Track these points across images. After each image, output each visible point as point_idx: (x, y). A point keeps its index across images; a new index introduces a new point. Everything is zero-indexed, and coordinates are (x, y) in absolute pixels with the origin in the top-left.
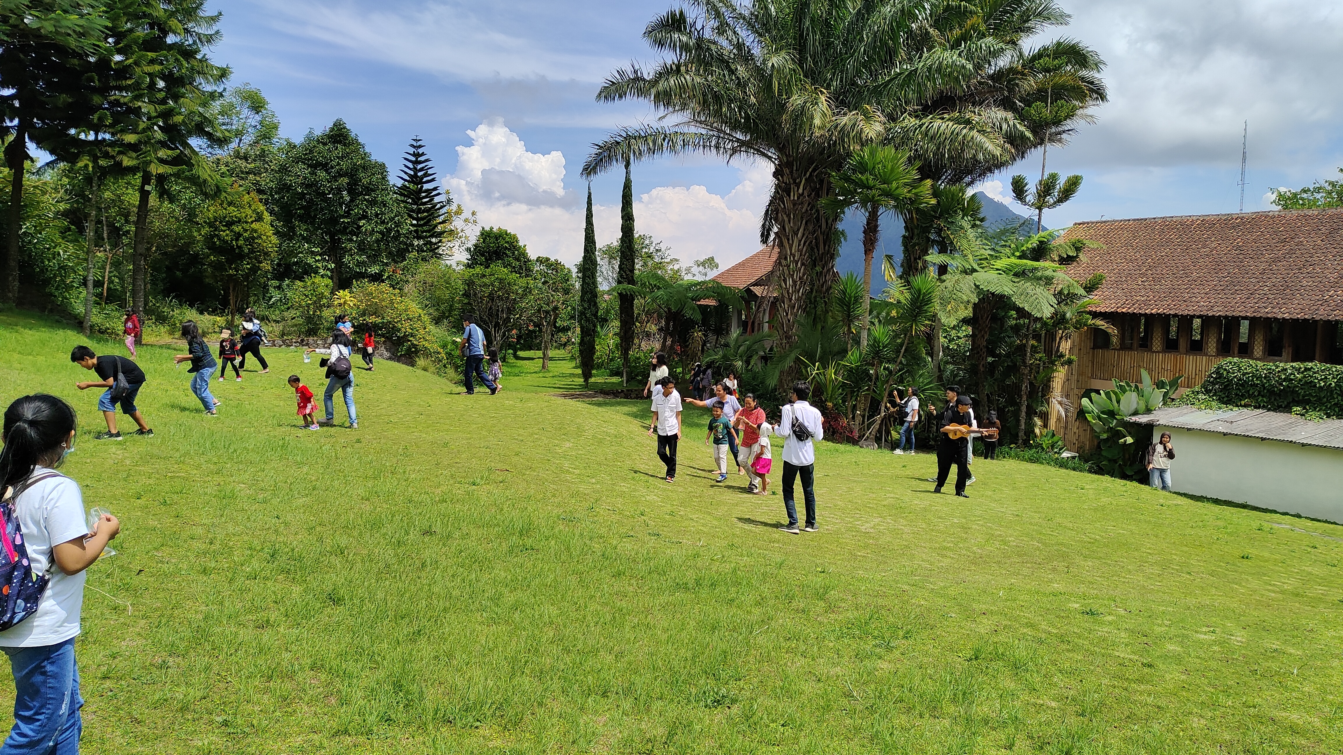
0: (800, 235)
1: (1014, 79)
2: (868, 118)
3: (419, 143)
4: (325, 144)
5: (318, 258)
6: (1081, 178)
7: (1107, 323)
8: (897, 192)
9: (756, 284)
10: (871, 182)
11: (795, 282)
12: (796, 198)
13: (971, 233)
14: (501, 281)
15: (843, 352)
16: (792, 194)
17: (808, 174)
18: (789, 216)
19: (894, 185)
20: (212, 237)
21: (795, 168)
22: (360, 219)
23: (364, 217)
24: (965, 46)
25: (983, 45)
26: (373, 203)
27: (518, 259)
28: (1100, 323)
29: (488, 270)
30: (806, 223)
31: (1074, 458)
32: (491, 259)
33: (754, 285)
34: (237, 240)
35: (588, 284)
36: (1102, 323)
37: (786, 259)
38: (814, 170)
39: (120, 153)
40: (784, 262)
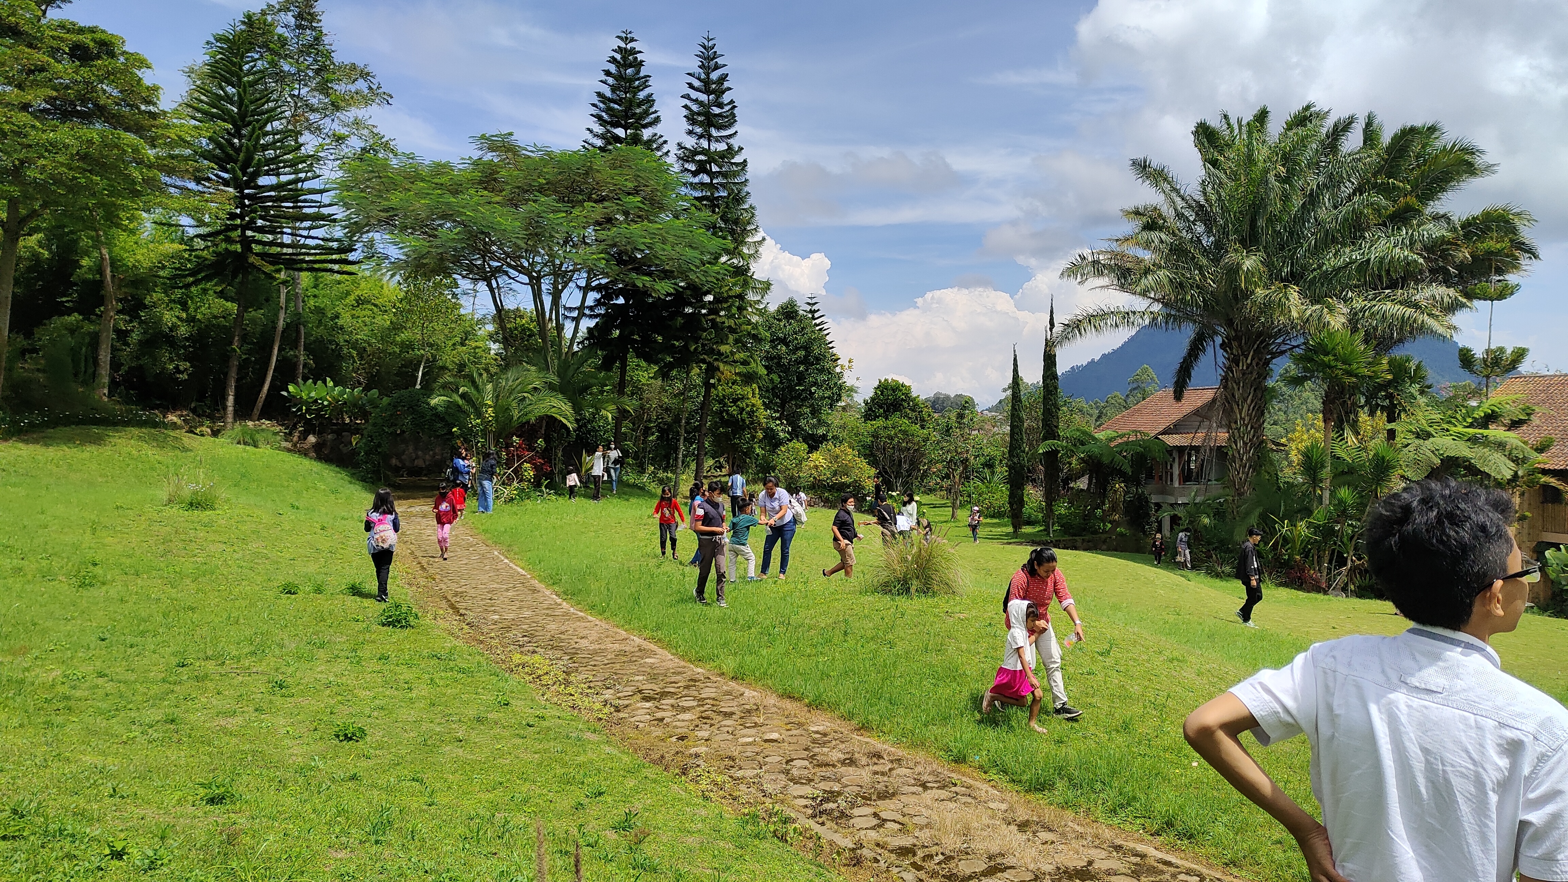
0: (1249, 401)
2: (1331, 310)
3: (813, 301)
5: (778, 422)
6: (1528, 350)
7: (1558, 480)
8: (1358, 371)
9: (1164, 433)
10: (1333, 363)
11: (1245, 444)
12: (1245, 368)
13: (1422, 400)
14: (905, 432)
15: (1309, 512)
16: (1241, 364)
17: (1256, 346)
18: (1238, 384)
19: (1355, 366)
21: (1243, 341)
24: (1407, 233)
25: (1425, 233)
27: (913, 410)
28: (1553, 481)
30: (1255, 390)
32: (888, 410)
33: (1162, 434)
35: (1017, 440)
36: (1552, 480)
37: (1236, 422)
38: (1261, 343)
40: (1234, 426)
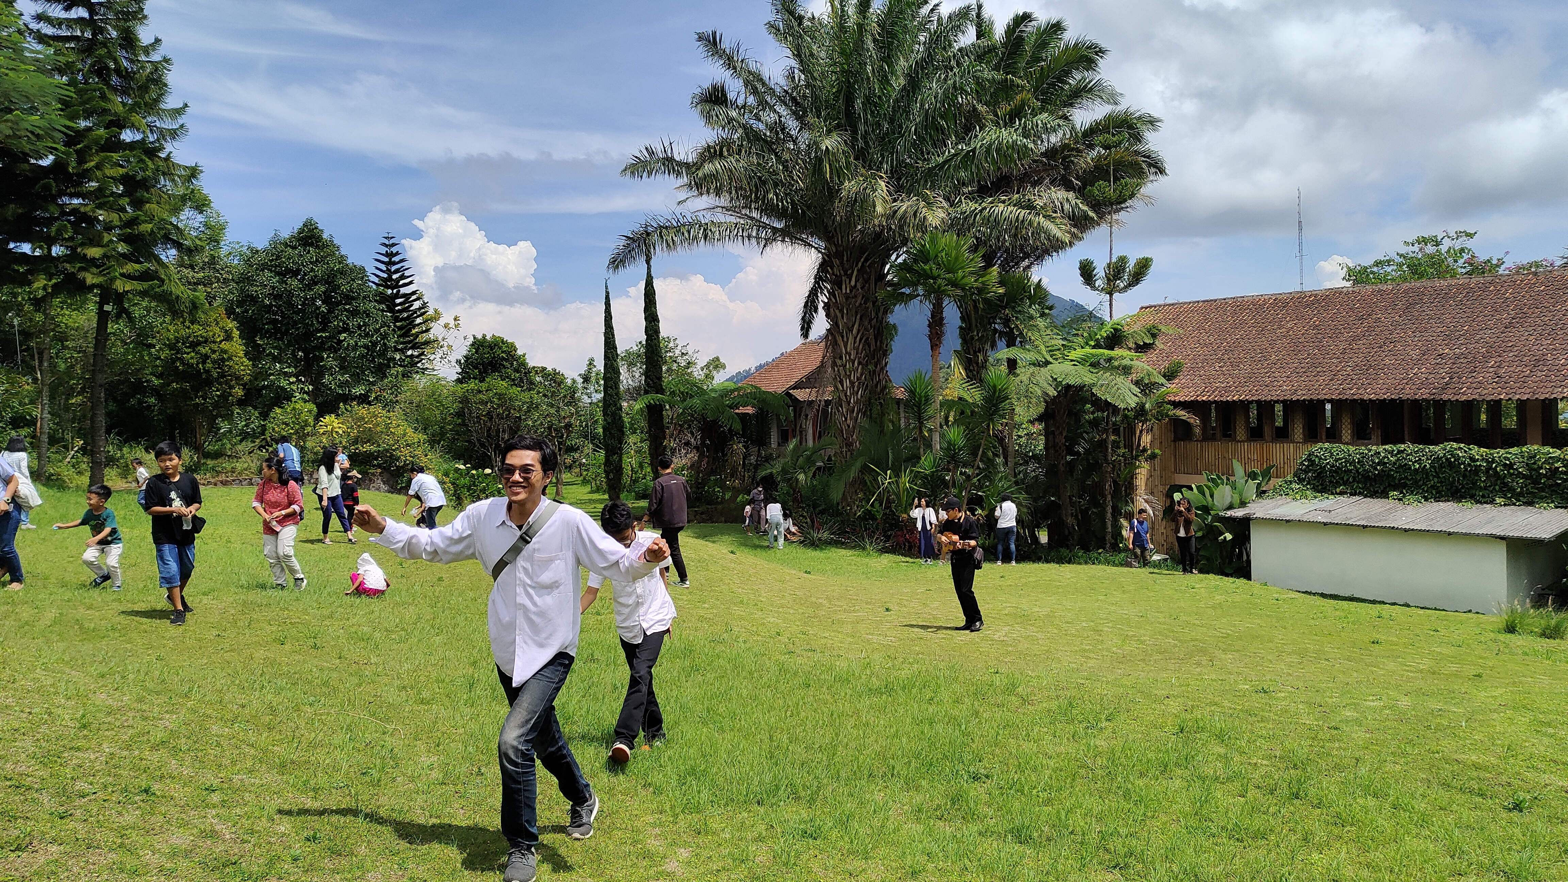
0: (855, 331)
1: (1069, 156)
2: (929, 204)
3: (392, 241)
4: (294, 248)
5: (293, 379)
6: (1151, 259)
7: (1188, 412)
8: (963, 281)
9: (795, 387)
10: (935, 272)
11: (852, 383)
12: (848, 291)
13: (1041, 323)
14: (501, 396)
15: (915, 458)
16: (844, 287)
17: (860, 265)
18: (841, 311)
19: (960, 274)
20: (174, 361)
21: (845, 259)
22: (340, 333)
23: (345, 330)
24: (1020, 124)
25: (1039, 122)
26: (355, 313)
27: (517, 371)
28: (1182, 414)
29: (484, 386)
30: (861, 319)
31: (1166, 560)
32: (485, 372)
33: (793, 389)
34: (204, 363)
35: (611, 396)
36: (1183, 413)
37: (841, 358)
38: (866, 260)
39: (81, 269)
40: (839, 362)
